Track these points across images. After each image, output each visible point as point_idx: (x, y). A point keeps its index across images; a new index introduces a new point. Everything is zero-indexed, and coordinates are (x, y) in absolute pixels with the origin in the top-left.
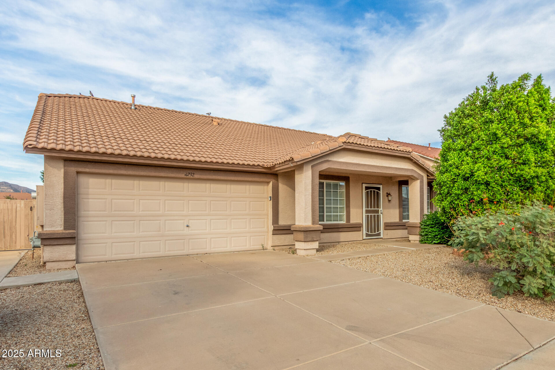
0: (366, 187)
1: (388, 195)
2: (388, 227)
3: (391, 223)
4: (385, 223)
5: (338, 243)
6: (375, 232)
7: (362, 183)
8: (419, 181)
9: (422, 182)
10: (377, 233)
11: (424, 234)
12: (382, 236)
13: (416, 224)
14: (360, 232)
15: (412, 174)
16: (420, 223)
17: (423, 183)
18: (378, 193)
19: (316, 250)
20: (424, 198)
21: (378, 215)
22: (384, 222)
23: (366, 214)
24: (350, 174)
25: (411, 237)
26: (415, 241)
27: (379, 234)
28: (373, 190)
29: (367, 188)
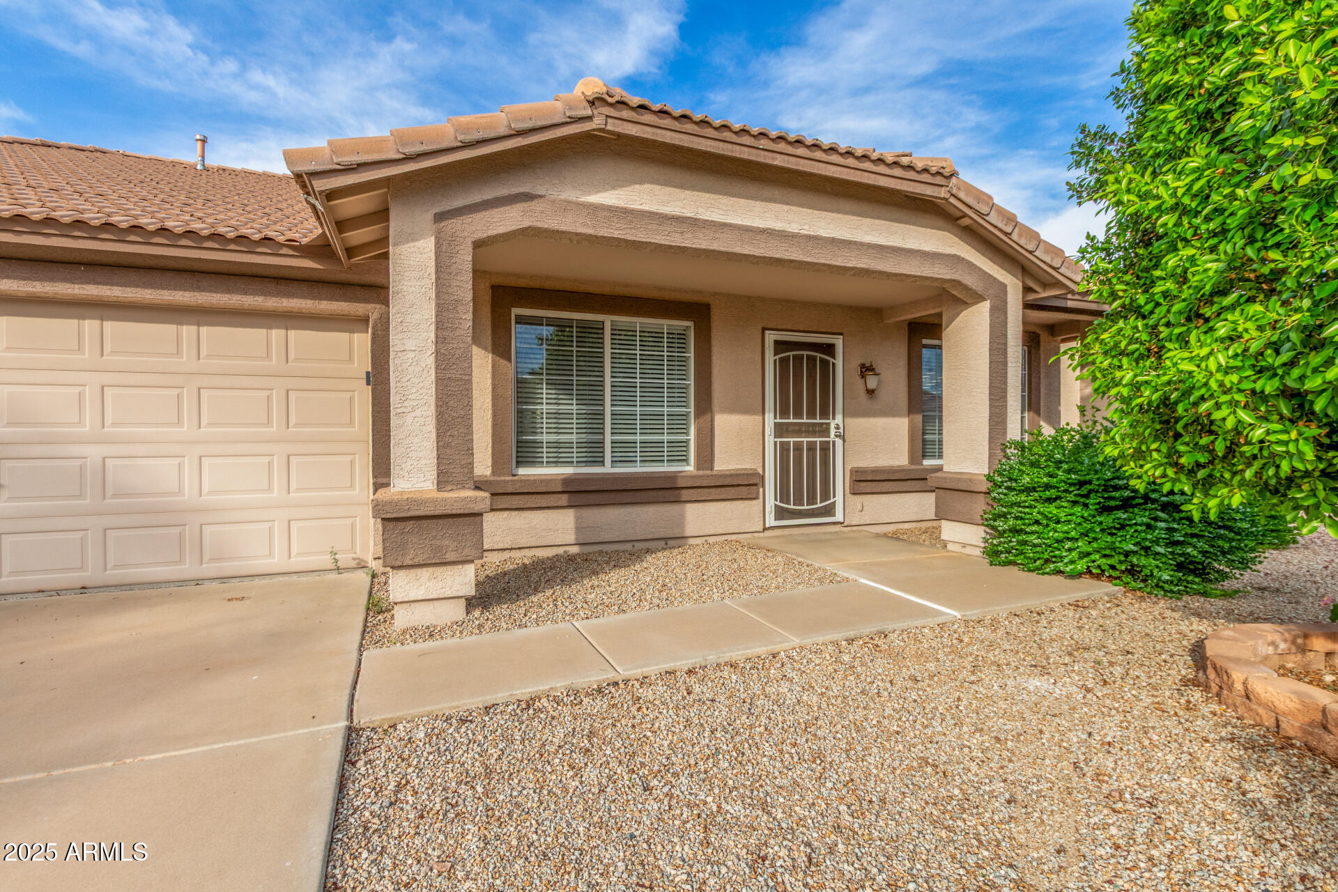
0: (777, 343)
1: (866, 370)
2: (865, 484)
3: (876, 471)
4: (855, 471)
5: (662, 543)
6: (812, 500)
7: (764, 329)
8: (985, 306)
9: (999, 311)
10: (819, 505)
11: (1006, 527)
12: (839, 517)
13: (970, 479)
14: (754, 502)
15: (956, 276)
16: (989, 478)
17: (1006, 313)
18: (825, 364)
19: (464, 600)
20: (1009, 375)
21: (829, 442)
22: (848, 467)
23: (778, 440)
24: (716, 294)
25: (951, 531)
26: (964, 546)
27: (829, 511)
28: (805, 353)
29: (780, 346)
